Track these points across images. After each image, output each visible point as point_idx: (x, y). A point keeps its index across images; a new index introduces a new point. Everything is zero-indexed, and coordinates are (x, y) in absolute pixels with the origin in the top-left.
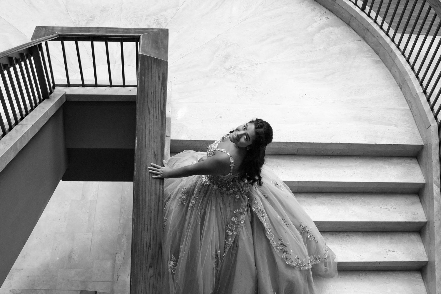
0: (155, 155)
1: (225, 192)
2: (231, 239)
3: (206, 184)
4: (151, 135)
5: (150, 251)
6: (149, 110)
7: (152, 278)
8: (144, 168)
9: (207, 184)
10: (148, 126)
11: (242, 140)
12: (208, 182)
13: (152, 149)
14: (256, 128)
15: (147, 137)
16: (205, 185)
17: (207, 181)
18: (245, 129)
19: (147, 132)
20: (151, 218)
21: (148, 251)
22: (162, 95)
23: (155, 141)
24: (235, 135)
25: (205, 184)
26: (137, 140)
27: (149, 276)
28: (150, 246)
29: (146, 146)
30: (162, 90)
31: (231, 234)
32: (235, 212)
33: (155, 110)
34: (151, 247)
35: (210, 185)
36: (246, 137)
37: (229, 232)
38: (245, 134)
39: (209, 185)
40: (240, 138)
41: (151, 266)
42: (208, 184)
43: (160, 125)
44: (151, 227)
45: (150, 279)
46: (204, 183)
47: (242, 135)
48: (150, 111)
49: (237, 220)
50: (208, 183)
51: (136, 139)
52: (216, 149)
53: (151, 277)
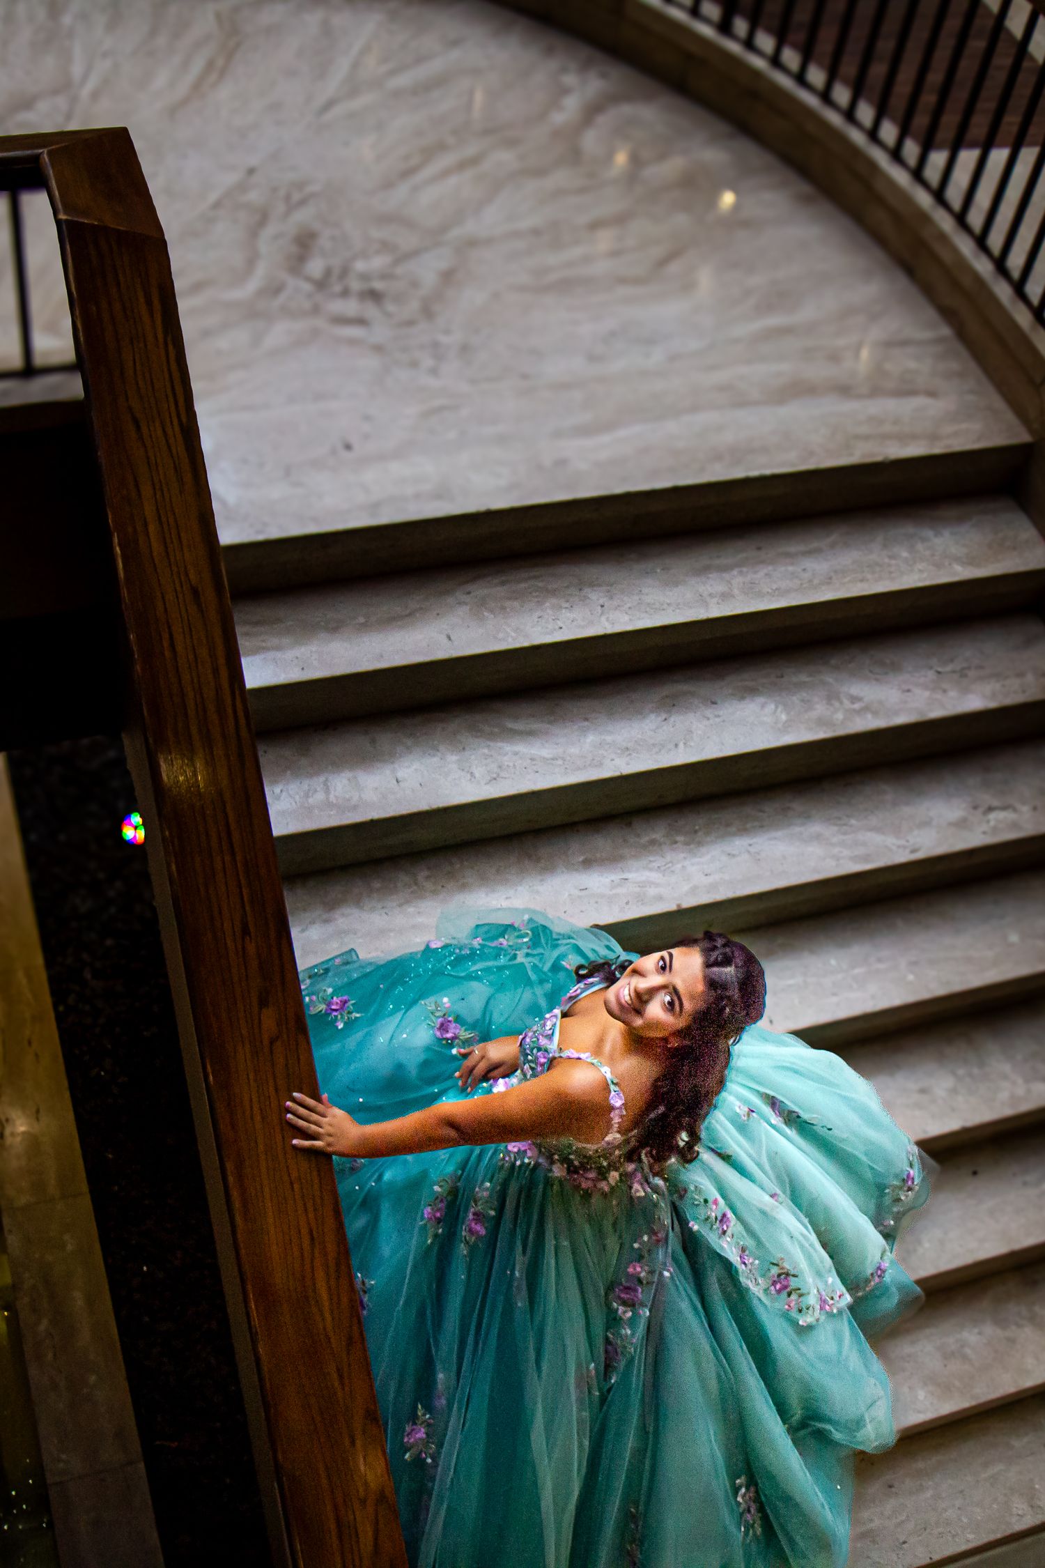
0: (195, 592)
1: (595, 1186)
2: (629, 1332)
3: (523, 1163)
4: (164, 519)
5: (251, 949)
6: (138, 428)
7: (279, 1043)
8: (166, 644)
9: (526, 1161)
10: (146, 490)
11: (655, 1010)
12: (529, 1153)
13: (179, 573)
14: (708, 965)
15: (152, 528)
16: (520, 1166)
17: (525, 1151)
18: (663, 968)
19: (149, 510)
20: (227, 825)
21: (244, 948)
22: (174, 366)
23: (185, 542)
24: (626, 992)
25: (518, 1163)
26: (120, 545)
27: (266, 1042)
28: (245, 931)
29: (157, 561)
30: (171, 347)
31: (630, 1314)
32: (636, 1245)
33: (157, 423)
34: (249, 934)
35: (537, 1165)
36: (668, 998)
37: (621, 1309)
38: (664, 987)
39: (535, 1165)
40: (647, 1002)
41: (263, 1003)
42: (530, 1163)
43: (188, 478)
44: (234, 860)
45: (271, 1052)
46: (515, 1160)
47: (653, 991)
48: (144, 429)
49: (646, 1268)
50: (529, 1158)
51: (116, 540)
52: (557, 1055)
53: (271, 1043)
